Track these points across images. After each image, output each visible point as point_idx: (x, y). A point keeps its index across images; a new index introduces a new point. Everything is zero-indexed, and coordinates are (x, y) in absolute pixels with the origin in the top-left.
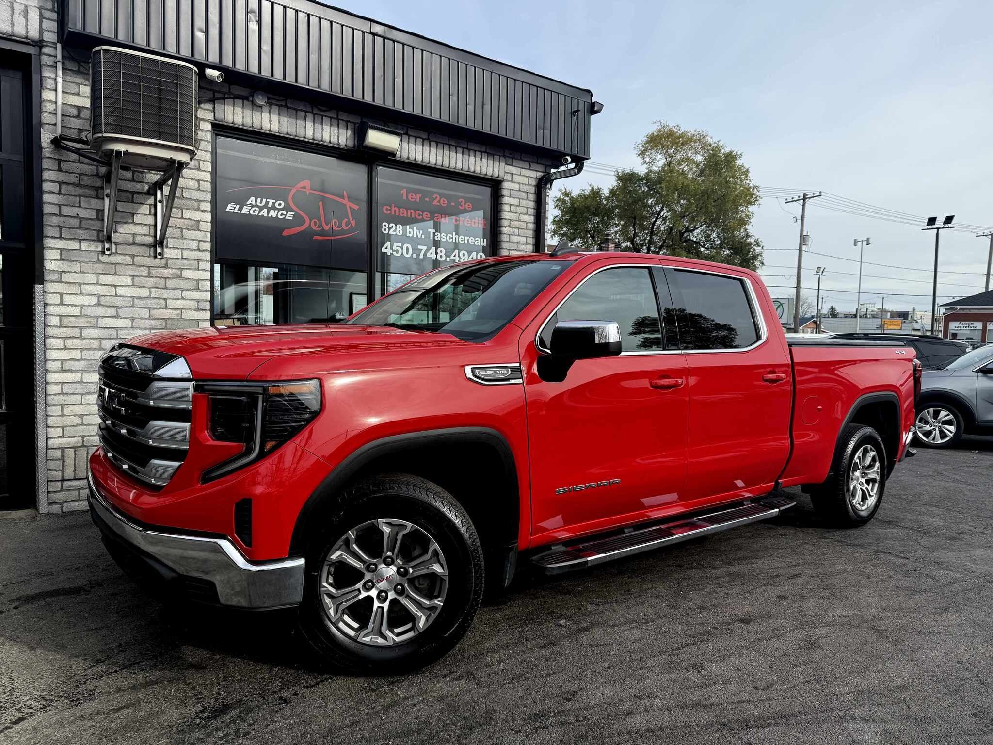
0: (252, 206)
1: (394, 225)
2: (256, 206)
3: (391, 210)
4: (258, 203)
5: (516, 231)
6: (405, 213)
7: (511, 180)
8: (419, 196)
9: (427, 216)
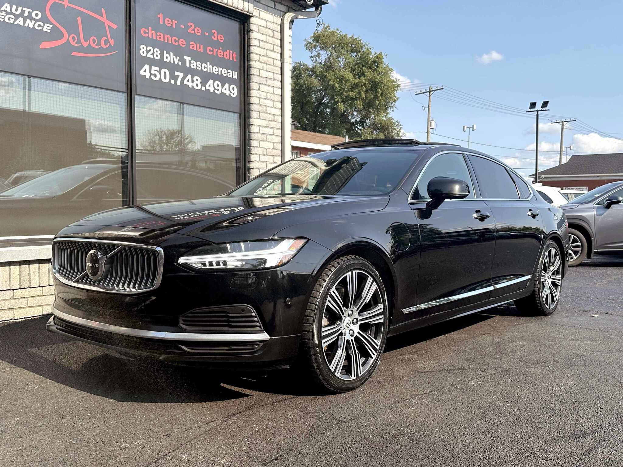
0: (7, 13)
1: (151, 49)
2: (11, 13)
3: (149, 34)
4: (14, 10)
5: (265, 65)
6: (162, 37)
7: (258, 16)
8: (175, 22)
9: (182, 43)
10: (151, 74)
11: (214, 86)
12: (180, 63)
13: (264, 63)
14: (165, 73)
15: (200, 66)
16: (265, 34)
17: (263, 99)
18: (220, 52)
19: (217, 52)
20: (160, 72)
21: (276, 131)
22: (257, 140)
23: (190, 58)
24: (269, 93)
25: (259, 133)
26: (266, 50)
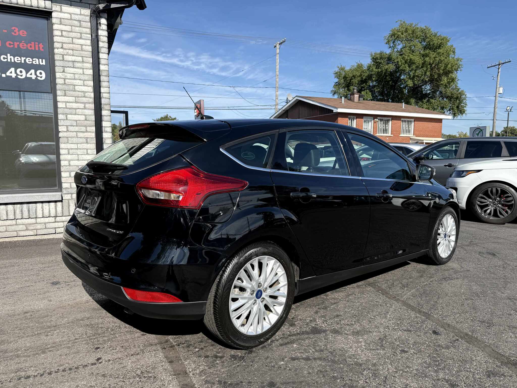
5: (71, 52)
7: (60, 10)
11: (16, 73)
13: (69, 49)
16: (70, 25)
17: (70, 79)
18: (23, 45)
19: (18, 45)
21: (87, 105)
22: (63, 114)
24: (77, 74)
25: (66, 108)
26: (71, 39)
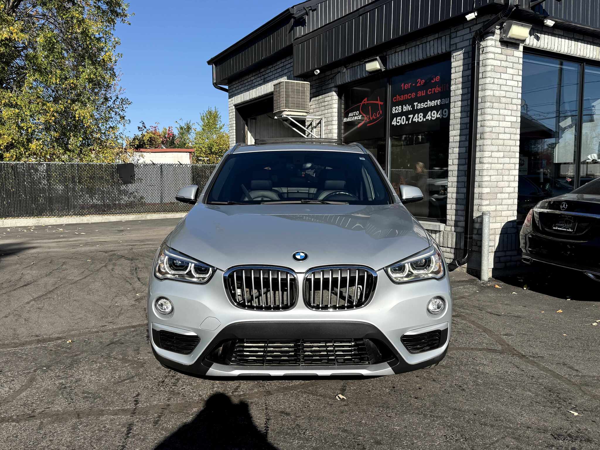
0: (350, 117)
1: (397, 107)
2: (351, 116)
3: (396, 99)
6: (402, 98)
8: (409, 84)
9: (413, 95)
10: (397, 122)
11: (431, 116)
12: (411, 109)
14: (403, 118)
15: (423, 105)
18: (437, 89)
19: (434, 90)
20: (401, 119)
23: (417, 103)
